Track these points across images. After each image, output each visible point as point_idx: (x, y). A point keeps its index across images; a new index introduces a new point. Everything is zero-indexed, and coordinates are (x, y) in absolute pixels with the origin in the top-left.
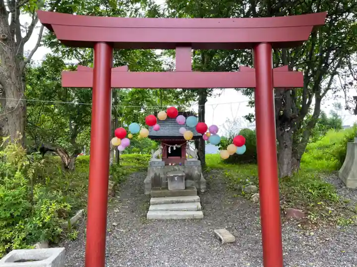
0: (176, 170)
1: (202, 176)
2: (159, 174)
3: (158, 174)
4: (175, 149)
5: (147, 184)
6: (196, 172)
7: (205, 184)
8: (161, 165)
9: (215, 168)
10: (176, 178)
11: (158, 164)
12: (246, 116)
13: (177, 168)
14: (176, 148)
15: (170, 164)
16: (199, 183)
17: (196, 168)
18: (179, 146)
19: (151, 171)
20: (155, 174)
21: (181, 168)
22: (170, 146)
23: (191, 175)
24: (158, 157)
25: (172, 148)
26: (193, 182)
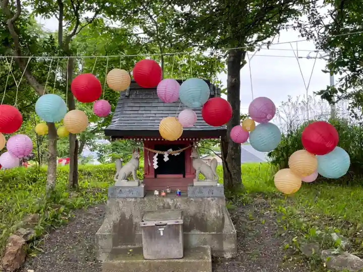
0: (169, 208)
1: (227, 221)
2: (131, 216)
3: (127, 217)
4: (166, 159)
5: (104, 237)
6: (214, 211)
7: (233, 239)
8: (135, 195)
9: (260, 193)
10: (161, 229)
11: (130, 191)
12: (322, 92)
13: (171, 202)
14: (170, 156)
15: (156, 193)
16: (220, 238)
17: (213, 203)
18: (176, 153)
19: (114, 209)
20: (123, 216)
21: (179, 201)
22: (158, 153)
23: (202, 219)
24: (128, 177)
25: (160, 158)
26: (206, 235)
